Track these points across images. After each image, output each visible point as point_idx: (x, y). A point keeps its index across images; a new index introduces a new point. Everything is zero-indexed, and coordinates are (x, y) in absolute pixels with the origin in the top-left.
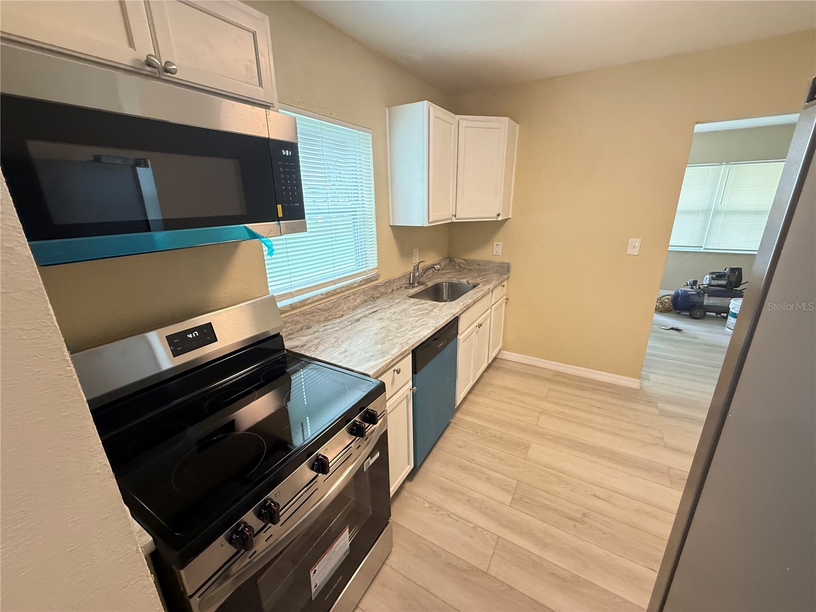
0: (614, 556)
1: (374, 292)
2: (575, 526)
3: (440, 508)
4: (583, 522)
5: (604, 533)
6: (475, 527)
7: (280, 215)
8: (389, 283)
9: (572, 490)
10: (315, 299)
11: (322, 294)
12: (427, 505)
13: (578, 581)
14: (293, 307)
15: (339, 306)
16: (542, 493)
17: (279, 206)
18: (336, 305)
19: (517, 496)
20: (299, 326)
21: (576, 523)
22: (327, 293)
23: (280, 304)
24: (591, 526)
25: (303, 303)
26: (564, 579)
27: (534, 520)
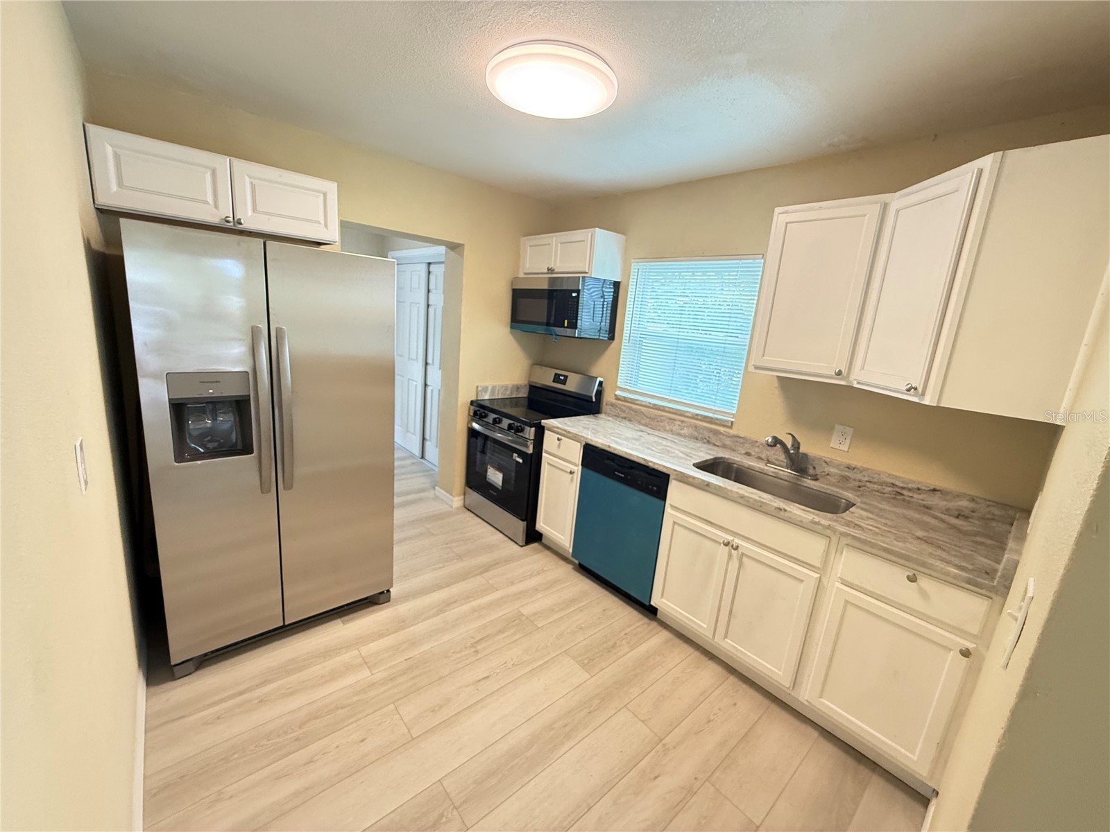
0: (435, 644)
1: (711, 436)
2: (473, 638)
3: (538, 573)
4: (473, 646)
5: (454, 653)
6: (512, 583)
7: (566, 325)
8: (742, 440)
9: (505, 663)
10: (644, 403)
11: (650, 403)
12: (546, 569)
13: (441, 611)
14: (625, 400)
15: (661, 422)
16: (517, 637)
17: (566, 321)
18: (659, 420)
19: (524, 618)
20: (624, 415)
21: (475, 640)
22: (655, 405)
23: (618, 393)
24: (466, 648)
25: (633, 401)
26: (448, 605)
27: (496, 616)
